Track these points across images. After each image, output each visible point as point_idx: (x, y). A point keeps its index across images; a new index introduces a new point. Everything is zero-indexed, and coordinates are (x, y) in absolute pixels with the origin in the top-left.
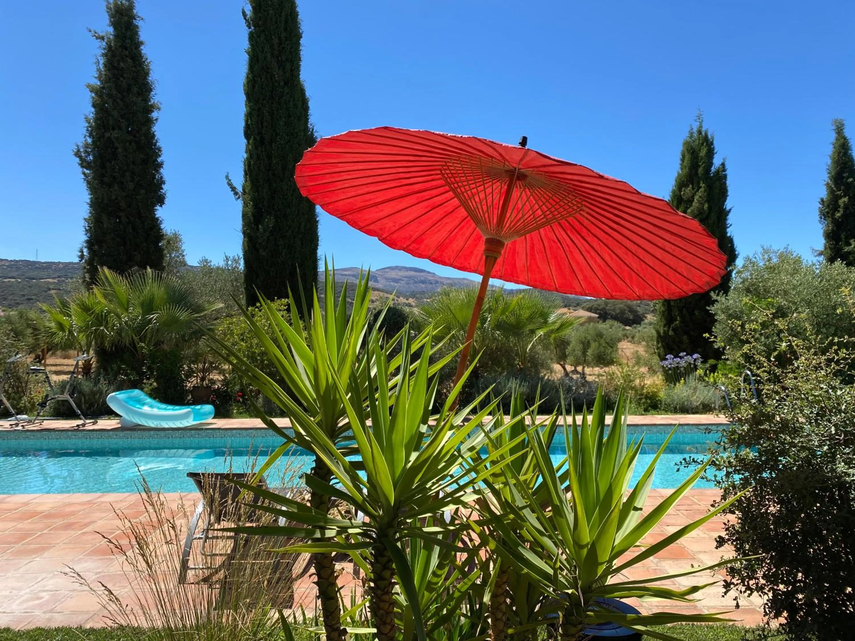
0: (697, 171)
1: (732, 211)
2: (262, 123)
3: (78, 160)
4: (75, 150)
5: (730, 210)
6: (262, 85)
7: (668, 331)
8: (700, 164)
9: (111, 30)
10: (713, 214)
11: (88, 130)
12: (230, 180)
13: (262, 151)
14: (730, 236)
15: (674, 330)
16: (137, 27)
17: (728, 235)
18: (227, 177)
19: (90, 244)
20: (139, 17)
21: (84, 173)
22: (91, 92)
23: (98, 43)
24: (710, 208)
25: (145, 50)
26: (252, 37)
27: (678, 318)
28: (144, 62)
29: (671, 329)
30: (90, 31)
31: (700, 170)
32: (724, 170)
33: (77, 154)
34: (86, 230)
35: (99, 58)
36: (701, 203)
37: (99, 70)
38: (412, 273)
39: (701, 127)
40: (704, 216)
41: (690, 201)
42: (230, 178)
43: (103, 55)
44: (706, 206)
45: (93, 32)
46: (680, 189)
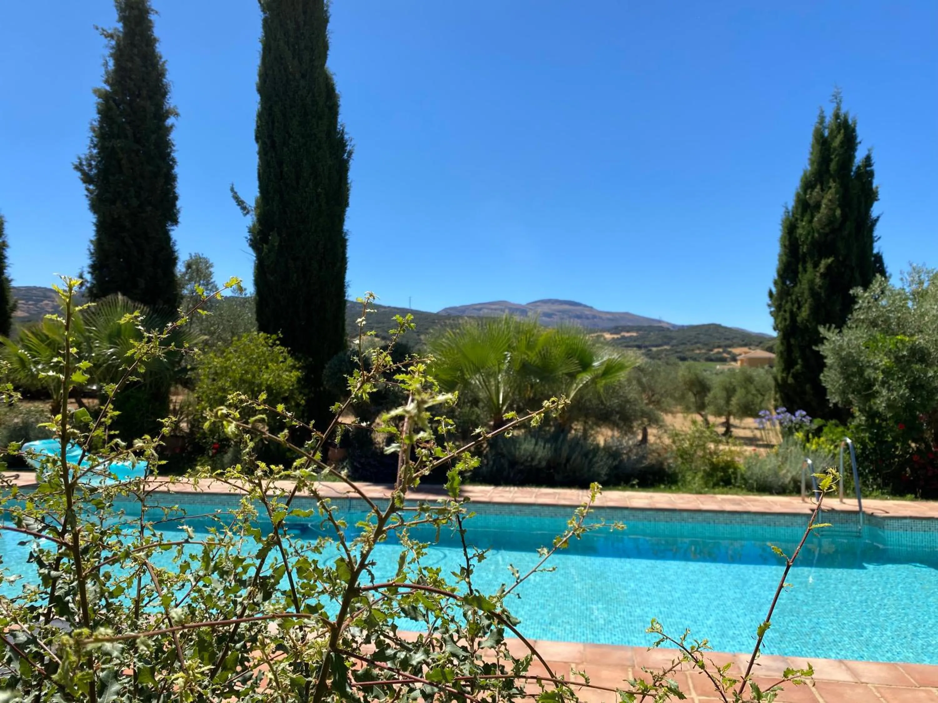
0: (828, 165)
1: (880, 219)
2: (273, 122)
3: (79, 174)
4: (77, 163)
5: (878, 217)
6: (275, 79)
7: (787, 377)
8: (833, 157)
9: (120, 26)
10: (848, 223)
11: (92, 141)
12: (236, 193)
13: (272, 157)
14: (878, 253)
15: (795, 377)
16: (150, 21)
17: (875, 251)
18: (232, 190)
19: (95, 268)
20: (153, 10)
21: (87, 189)
22: (99, 97)
23: (105, 41)
24: (844, 215)
25: (161, 48)
26: (266, 24)
27: (800, 361)
28: (158, 61)
29: (790, 375)
30: (97, 29)
31: (833, 166)
32: (870, 165)
33: (78, 168)
34: (92, 254)
35: (108, 59)
36: (830, 209)
37: (107, 72)
38: (567, 307)
39: (838, 108)
40: (837, 225)
41: (818, 206)
42: (235, 190)
43: (112, 55)
44: (838, 212)
45: (100, 30)
46: (805, 192)
